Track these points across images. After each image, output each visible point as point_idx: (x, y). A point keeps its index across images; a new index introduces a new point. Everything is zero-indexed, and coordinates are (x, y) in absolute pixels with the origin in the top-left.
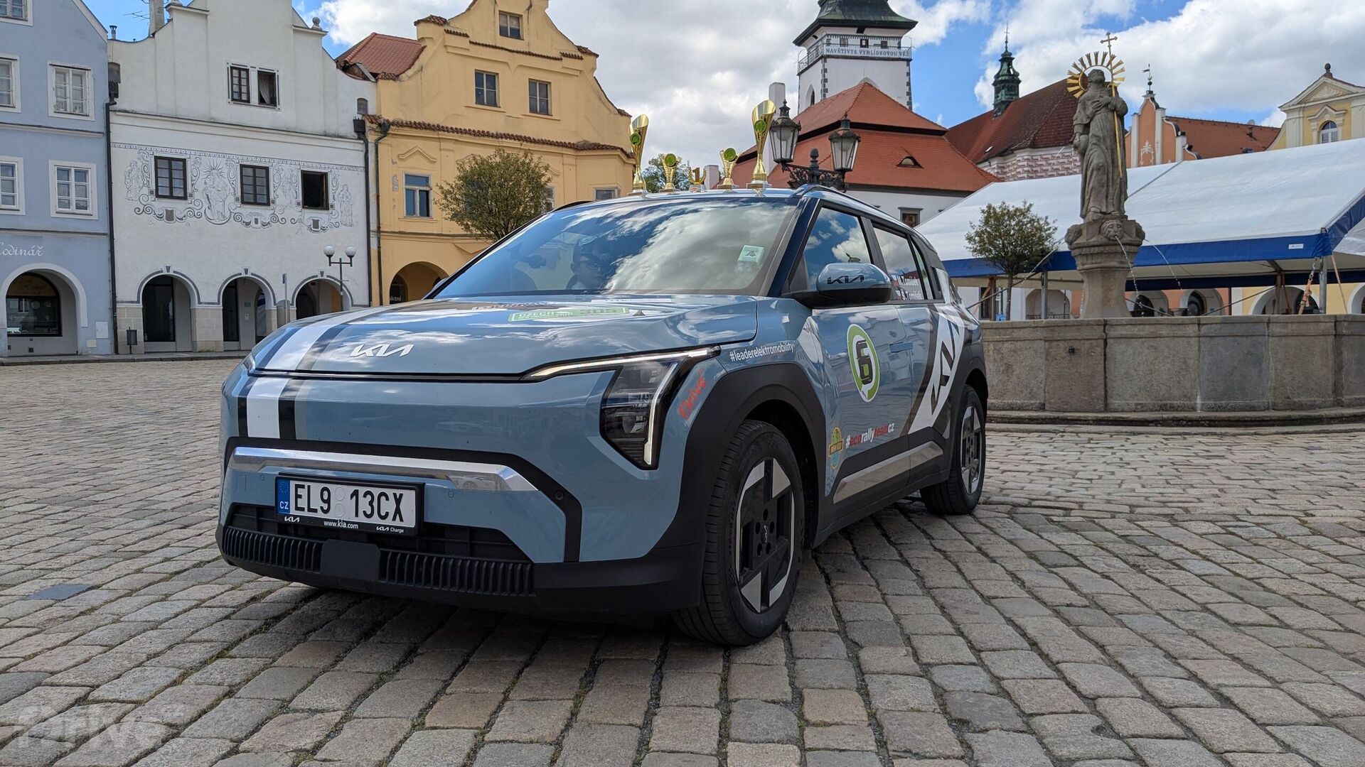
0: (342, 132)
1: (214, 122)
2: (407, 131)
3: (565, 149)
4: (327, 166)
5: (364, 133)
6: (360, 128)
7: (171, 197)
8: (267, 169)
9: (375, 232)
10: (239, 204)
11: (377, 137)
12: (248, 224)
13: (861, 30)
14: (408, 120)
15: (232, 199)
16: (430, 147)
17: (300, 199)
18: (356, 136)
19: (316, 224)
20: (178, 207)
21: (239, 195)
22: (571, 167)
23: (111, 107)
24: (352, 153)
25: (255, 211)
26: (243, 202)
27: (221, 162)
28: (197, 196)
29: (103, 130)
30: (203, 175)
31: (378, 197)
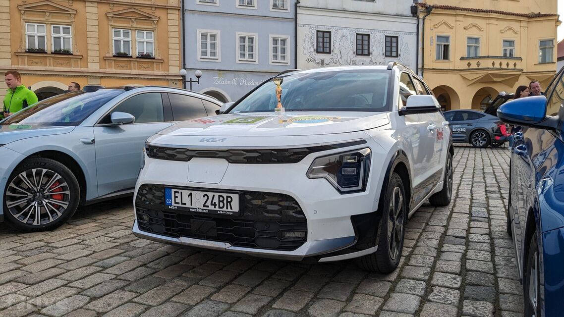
0: (405, 14)
1: (345, 11)
2: (440, 11)
3: (522, 17)
4: (398, 33)
5: (416, 13)
6: (414, 11)
7: (323, 52)
8: (369, 35)
9: (421, 69)
10: (355, 55)
11: (423, 15)
14: (440, 5)
15: (351, 52)
16: (450, 20)
17: (384, 52)
18: (412, 15)
20: (326, 58)
21: (355, 50)
22: (525, 28)
23: (298, 5)
24: (410, 25)
25: (363, 59)
26: (357, 54)
27: (347, 32)
28: (335, 51)
29: (294, 17)
30: (339, 40)
31: (423, 49)
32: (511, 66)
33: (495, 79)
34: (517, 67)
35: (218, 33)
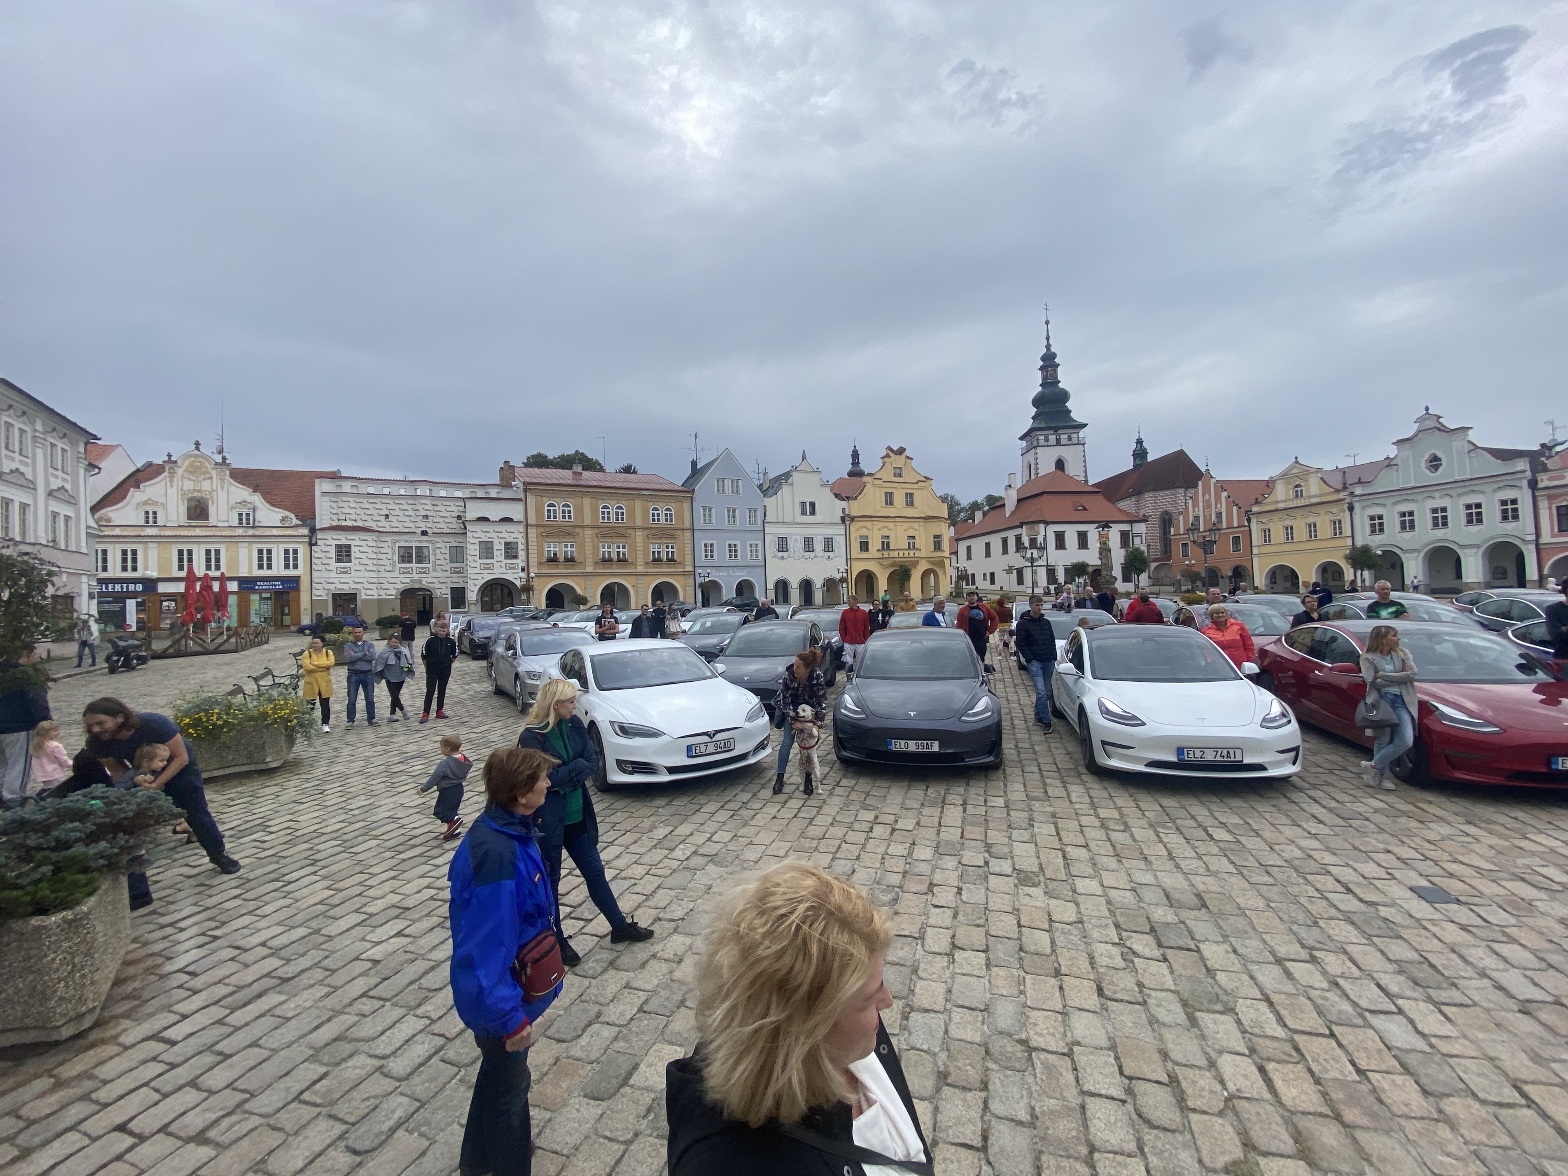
0: (837, 522)
1: (796, 523)
2: (860, 519)
3: (920, 519)
5: (845, 522)
6: (843, 519)
8: (812, 538)
9: (849, 559)
11: (850, 522)
12: (806, 559)
13: (1056, 431)
14: (861, 515)
15: (801, 550)
16: (868, 525)
17: (824, 548)
18: (842, 523)
19: (828, 557)
20: (785, 554)
22: (922, 527)
23: (765, 522)
24: (841, 530)
25: (809, 554)
26: (805, 551)
28: (791, 550)
29: (763, 529)
30: (792, 542)
31: (850, 545)
32: (912, 555)
34: (917, 555)
35: (714, 542)
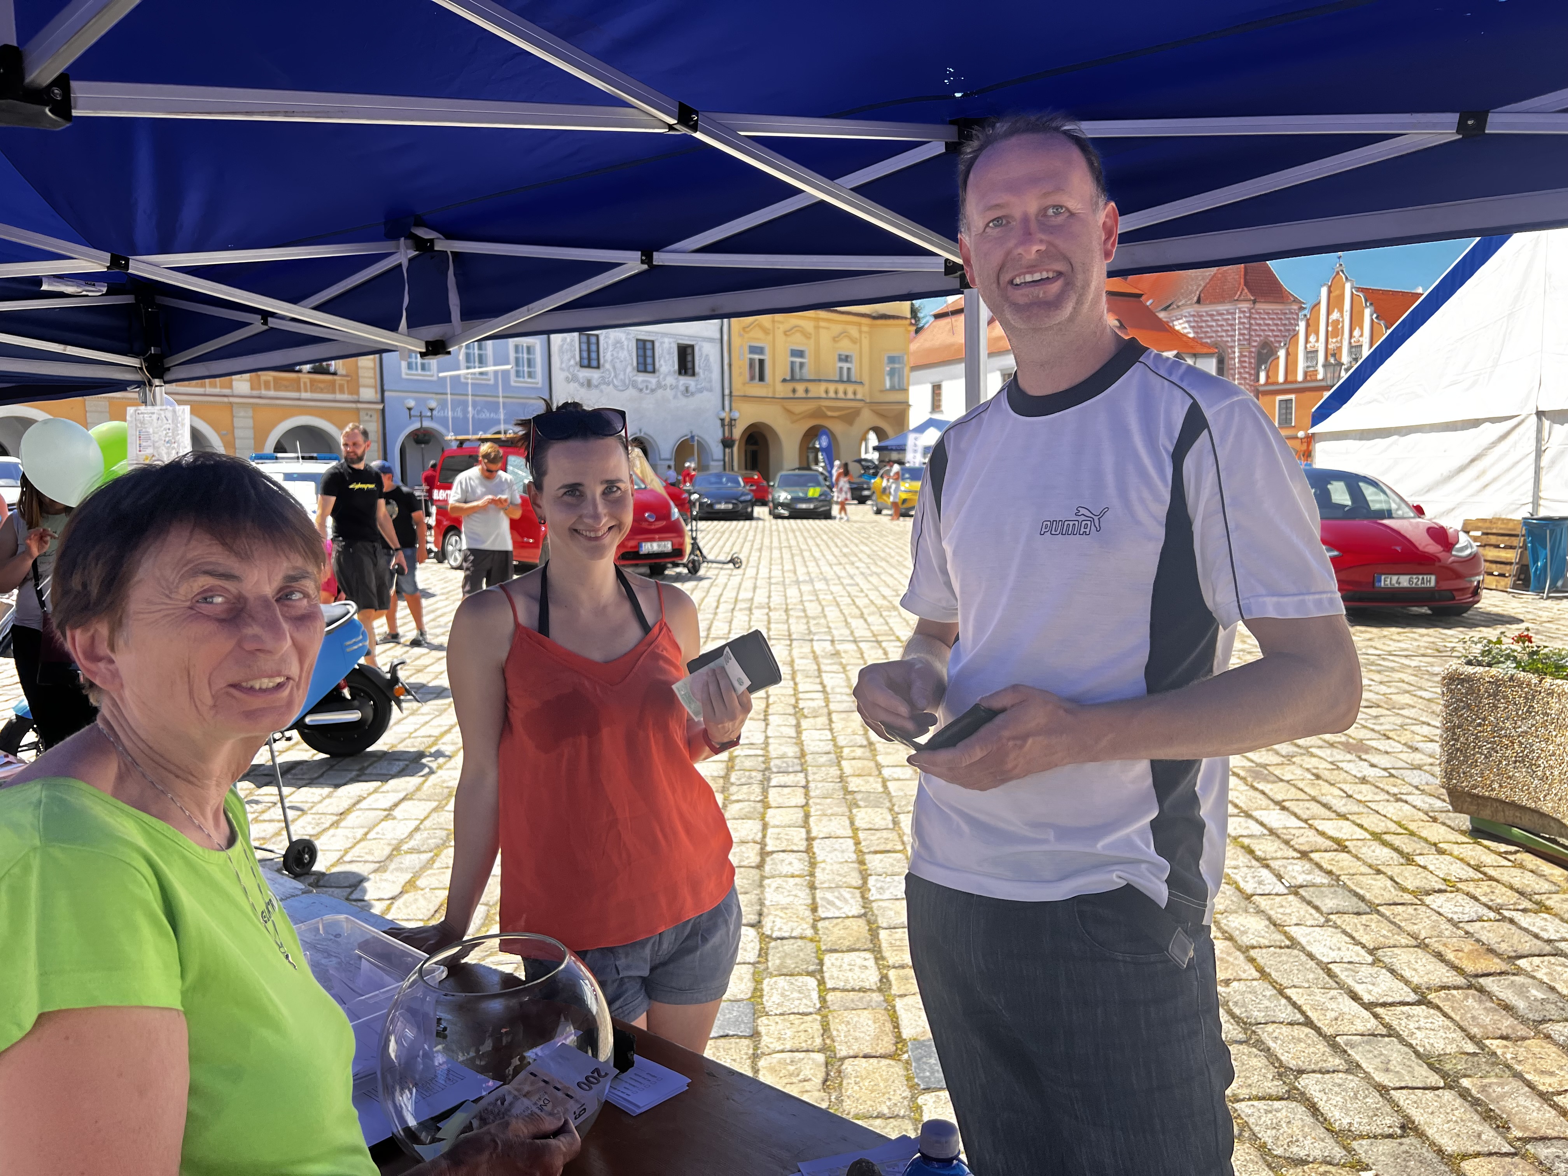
3: (863, 318)
4: (694, 340)
7: (589, 367)
8: (653, 342)
9: (728, 396)
10: (635, 372)
12: (641, 390)
15: (629, 369)
16: (766, 320)
17: (676, 367)
19: (687, 389)
20: (594, 375)
21: (636, 364)
25: (646, 379)
26: (638, 371)
27: (622, 337)
30: (611, 348)
31: (730, 365)
32: (850, 395)
33: (829, 414)
34: (859, 396)
